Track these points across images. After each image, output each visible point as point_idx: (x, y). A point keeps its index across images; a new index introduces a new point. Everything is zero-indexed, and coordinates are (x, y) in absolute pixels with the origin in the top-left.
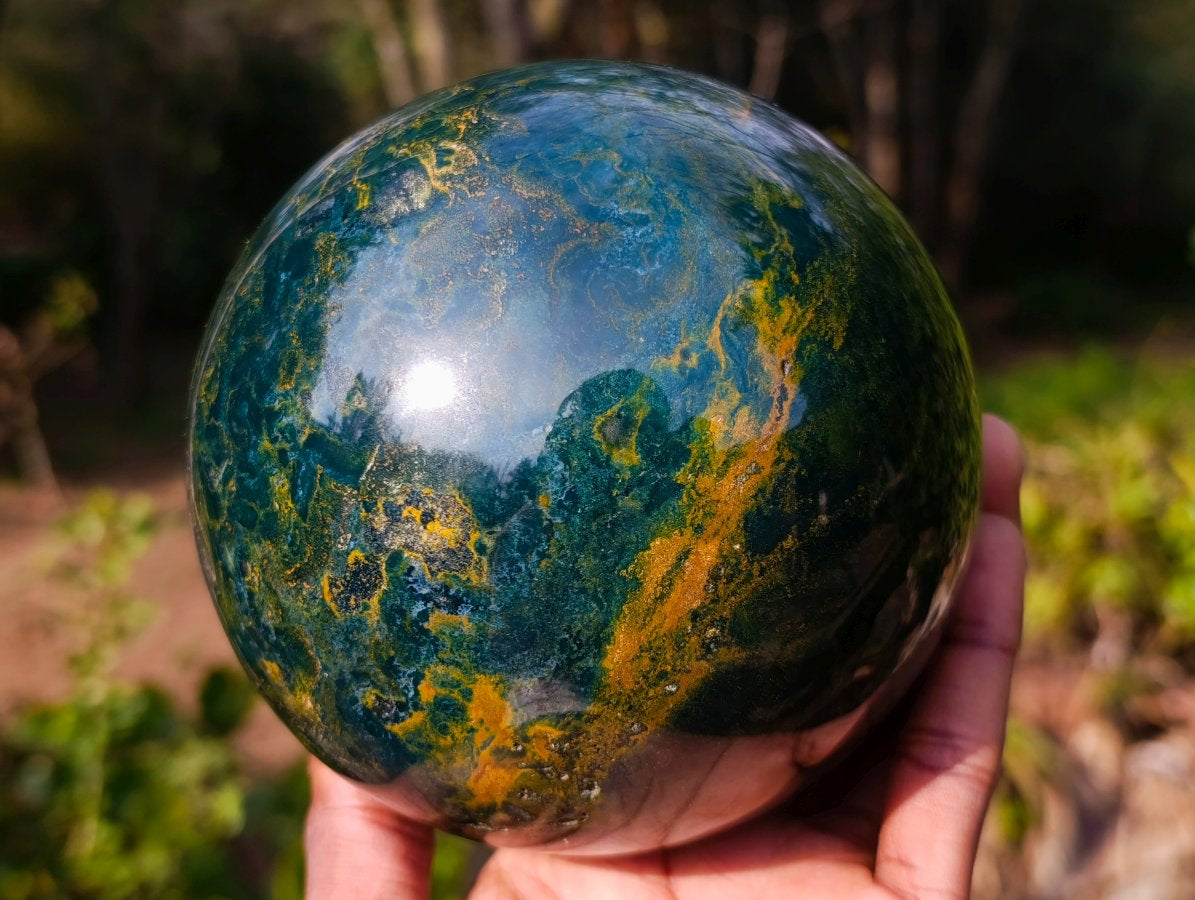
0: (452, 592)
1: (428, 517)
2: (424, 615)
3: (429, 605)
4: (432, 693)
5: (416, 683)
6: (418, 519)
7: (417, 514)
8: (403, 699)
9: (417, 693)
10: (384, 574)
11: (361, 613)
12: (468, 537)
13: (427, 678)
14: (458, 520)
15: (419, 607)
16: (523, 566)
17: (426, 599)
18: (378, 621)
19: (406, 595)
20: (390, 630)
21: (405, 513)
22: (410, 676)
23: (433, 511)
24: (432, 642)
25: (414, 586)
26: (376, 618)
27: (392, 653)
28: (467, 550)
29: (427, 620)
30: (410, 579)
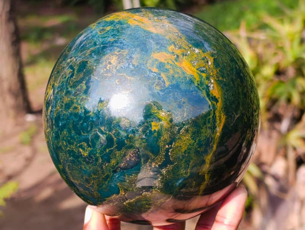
0: (128, 58)
1: (110, 63)
2: (133, 65)
3: (131, 64)
4: (155, 68)
5: (152, 72)
6: (110, 65)
7: (109, 66)
8: (157, 77)
9: (155, 73)
10: (122, 74)
11: (132, 82)
12: (116, 54)
13: (151, 69)
14: (112, 56)
15: (131, 66)
16: (125, 43)
17: (129, 64)
18: (134, 78)
19: (128, 69)
20: (137, 75)
21: (108, 68)
22: (150, 73)
23: (109, 62)
24: (141, 65)
25: (126, 67)
26: (133, 78)
27: (143, 76)
28: (119, 54)
29: (135, 65)
30: (124, 68)
